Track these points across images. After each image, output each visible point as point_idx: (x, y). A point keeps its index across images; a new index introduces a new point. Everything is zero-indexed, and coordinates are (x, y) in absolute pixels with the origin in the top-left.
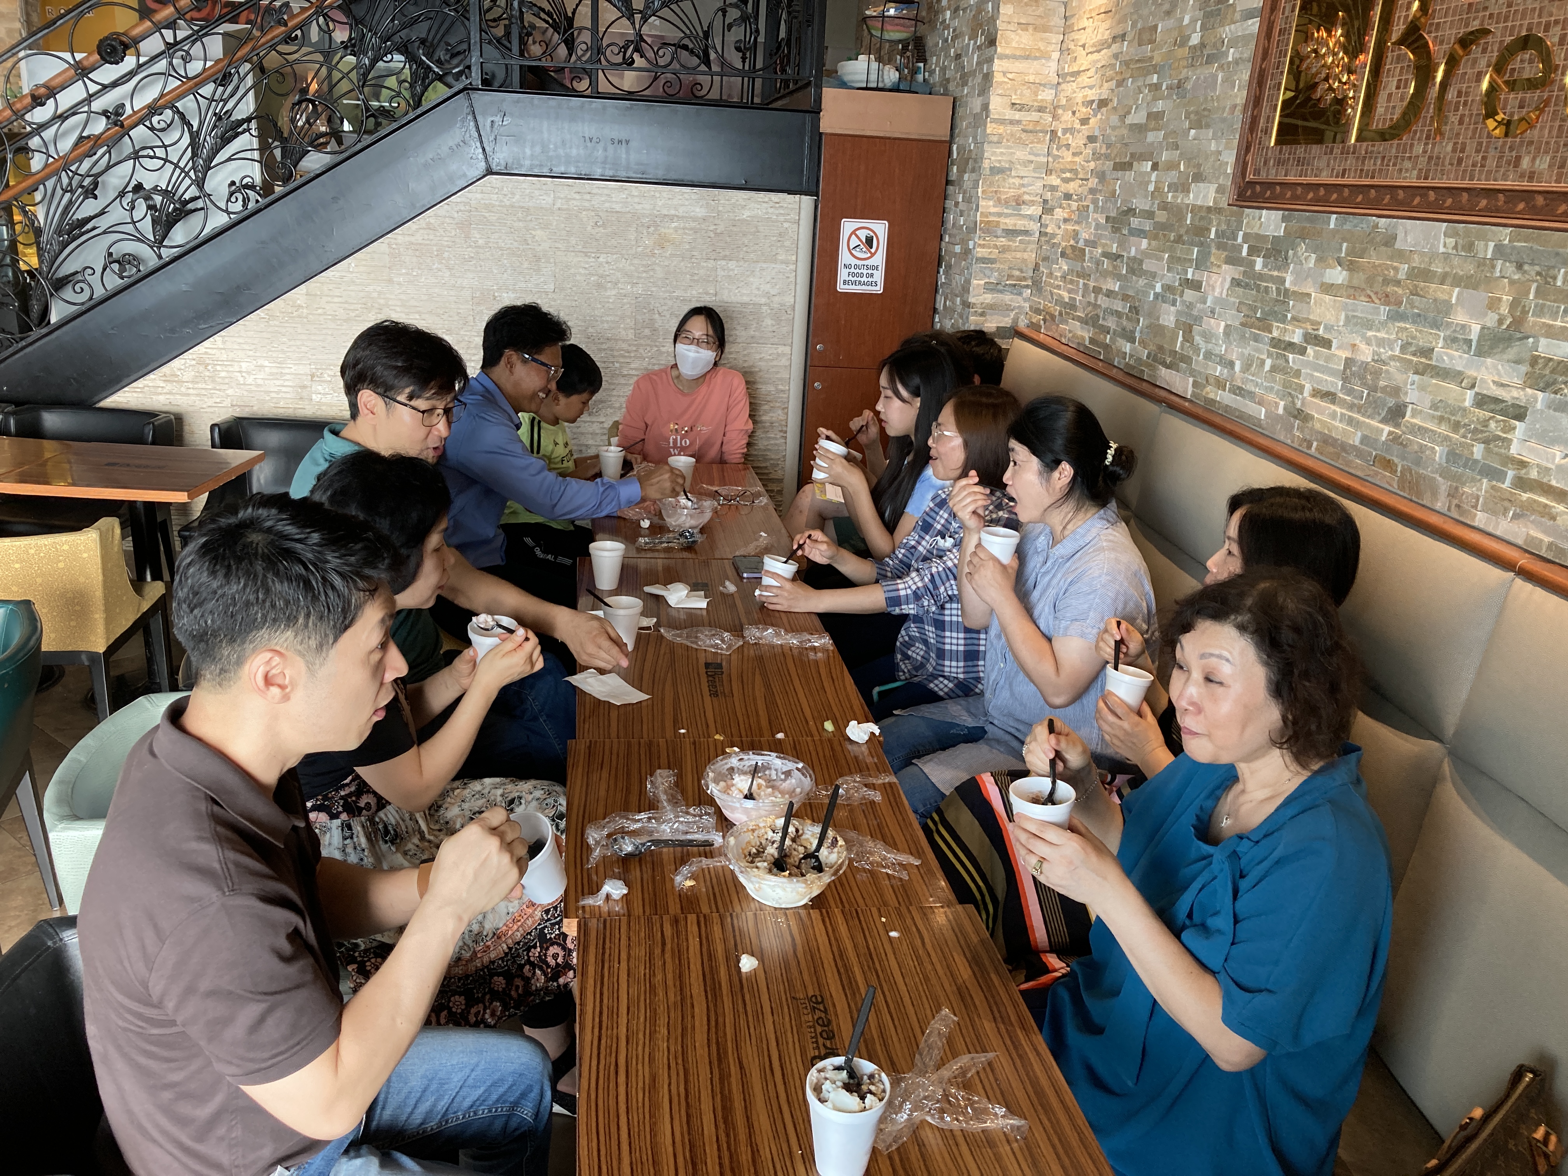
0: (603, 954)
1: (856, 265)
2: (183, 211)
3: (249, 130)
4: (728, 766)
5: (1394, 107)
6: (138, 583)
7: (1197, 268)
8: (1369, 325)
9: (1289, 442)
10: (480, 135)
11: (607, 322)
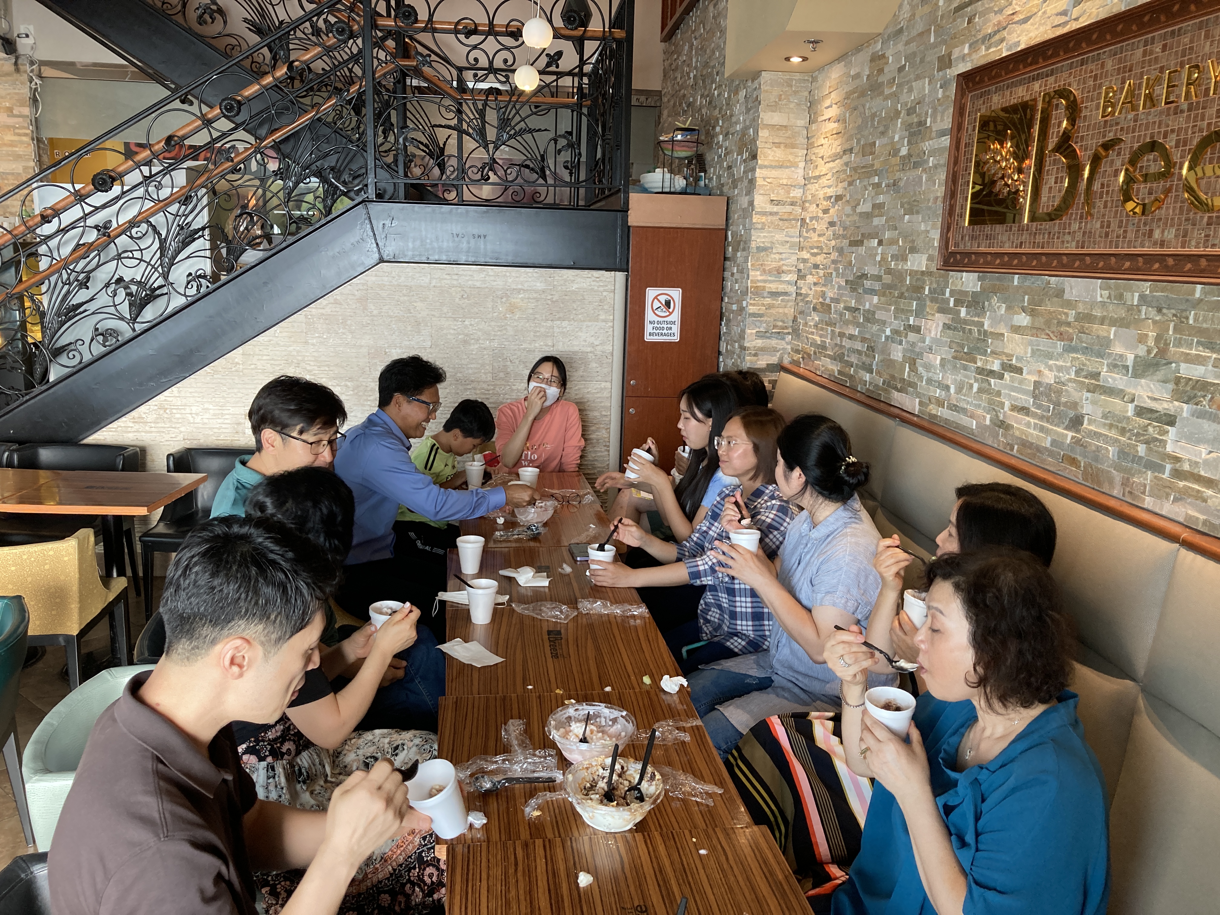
0: (468, 874)
1: (658, 323)
2: (152, 296)
3: (203, 236)
4: (566, 716)
5: (1054, 197)
6: (106, 579)
7: (917, 316)
8: (1049, 356)
9: (996, 445)
10: (374, 234)
11: (471, 368)
